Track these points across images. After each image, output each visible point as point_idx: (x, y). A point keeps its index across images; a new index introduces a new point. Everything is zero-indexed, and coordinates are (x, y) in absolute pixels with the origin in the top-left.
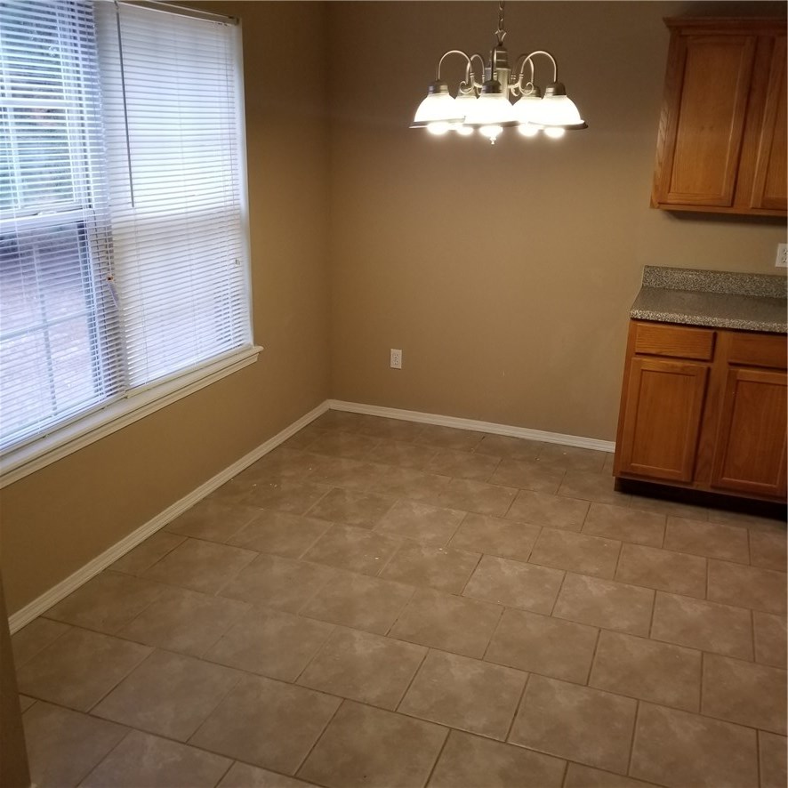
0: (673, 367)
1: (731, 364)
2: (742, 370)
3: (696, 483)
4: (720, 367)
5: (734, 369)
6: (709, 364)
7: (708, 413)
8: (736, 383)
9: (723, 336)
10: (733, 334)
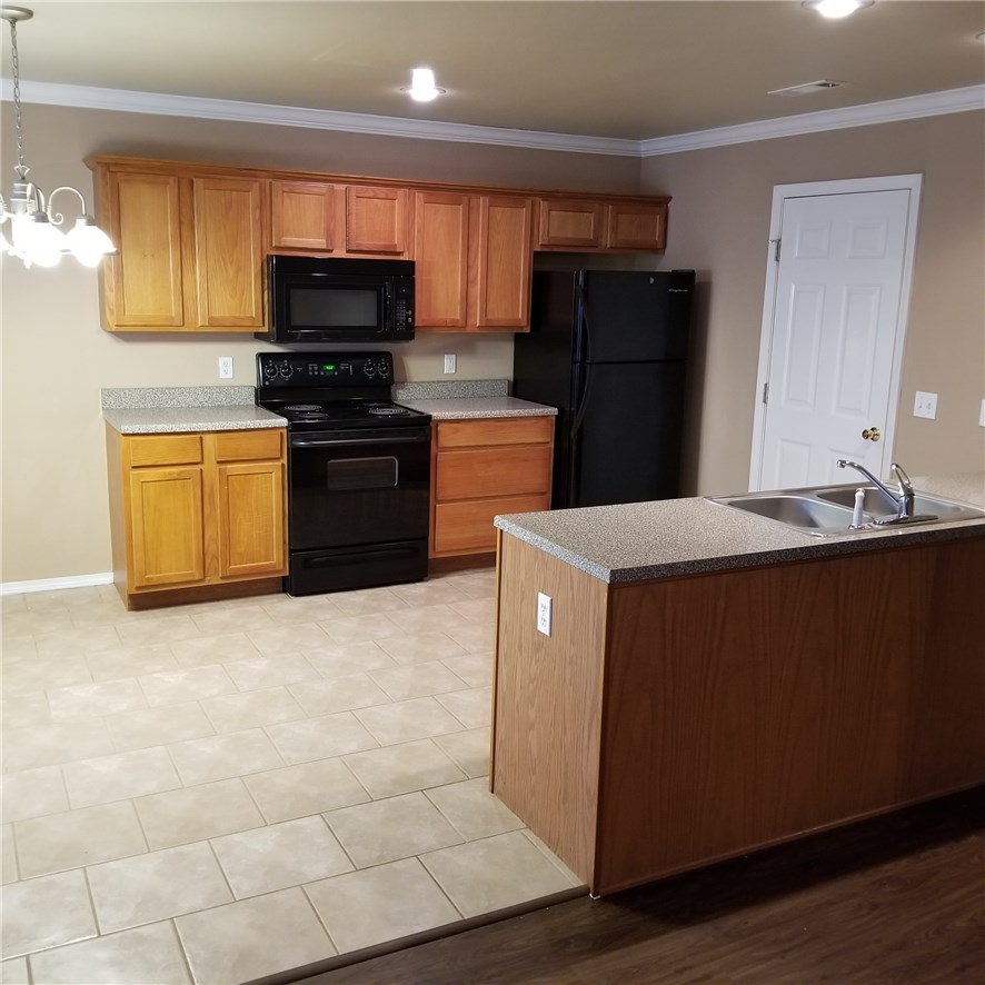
0: (170, 474)
1: (218, 462)
2: (229, 466)
3: (207, 579)
4: (210, 467)
5: (222, 466)
6: (200, 466)
7: (206, 511)
8: (226, 479)
9: (207, 438)
10: (216, 435)
